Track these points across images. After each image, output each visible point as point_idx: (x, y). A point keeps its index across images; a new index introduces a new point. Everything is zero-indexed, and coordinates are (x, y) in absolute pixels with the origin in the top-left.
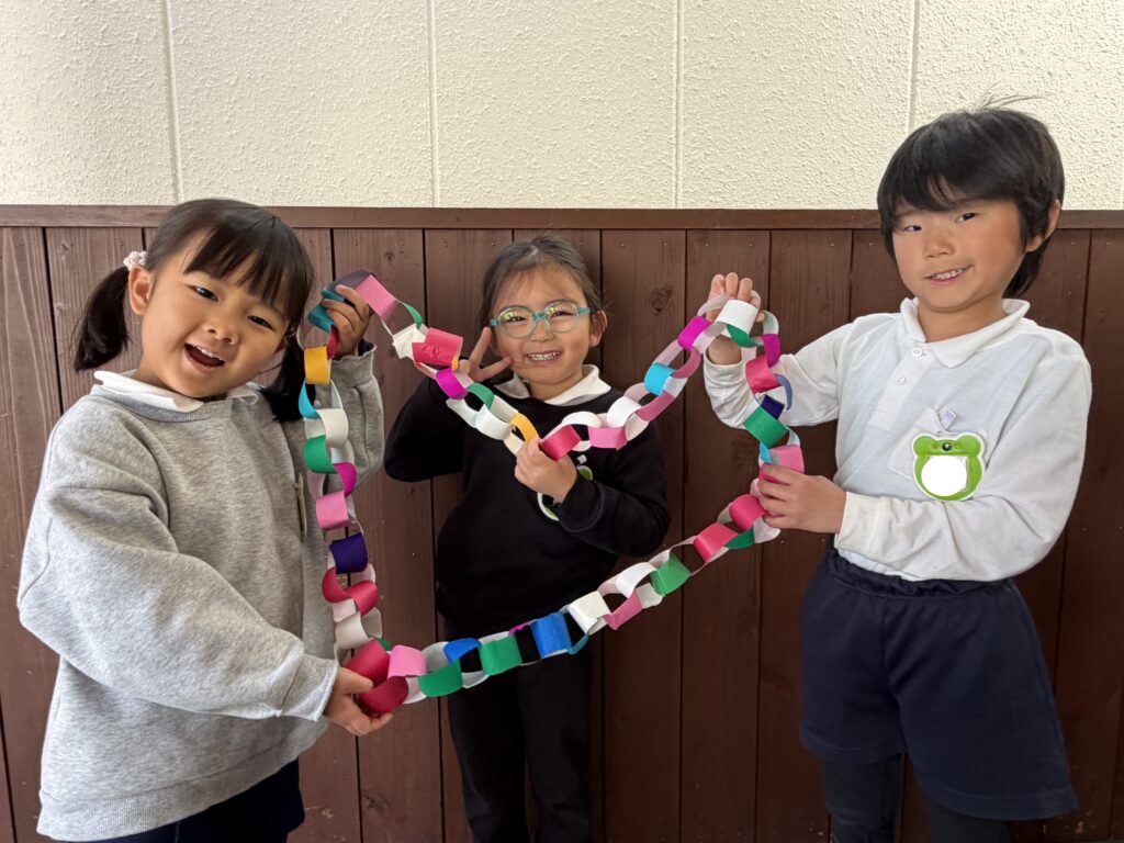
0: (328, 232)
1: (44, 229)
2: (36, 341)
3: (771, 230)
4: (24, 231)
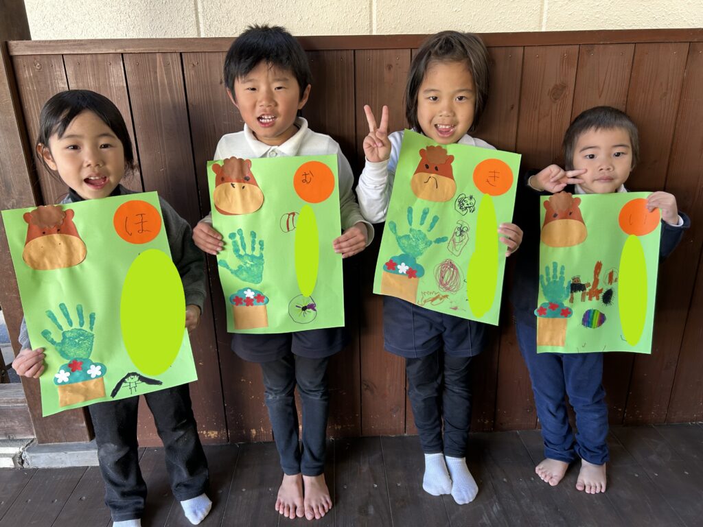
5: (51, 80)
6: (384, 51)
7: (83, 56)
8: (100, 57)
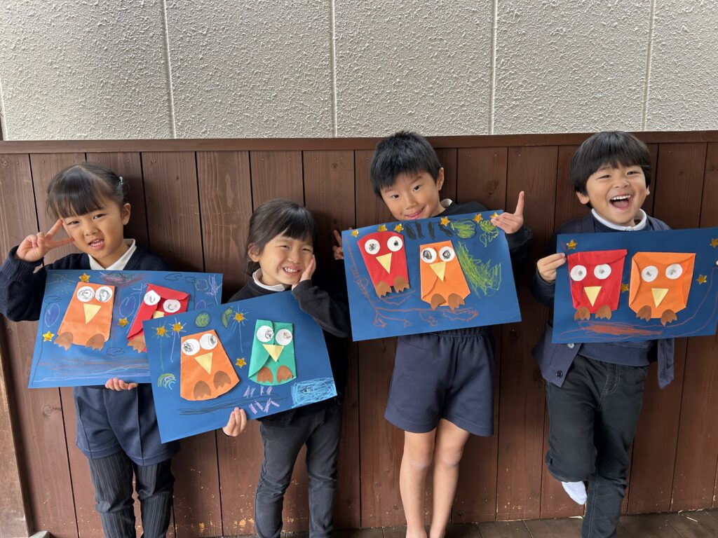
5: (17, 176)
6: (330, 152)
7: (48, 156)
8: (64, 156)
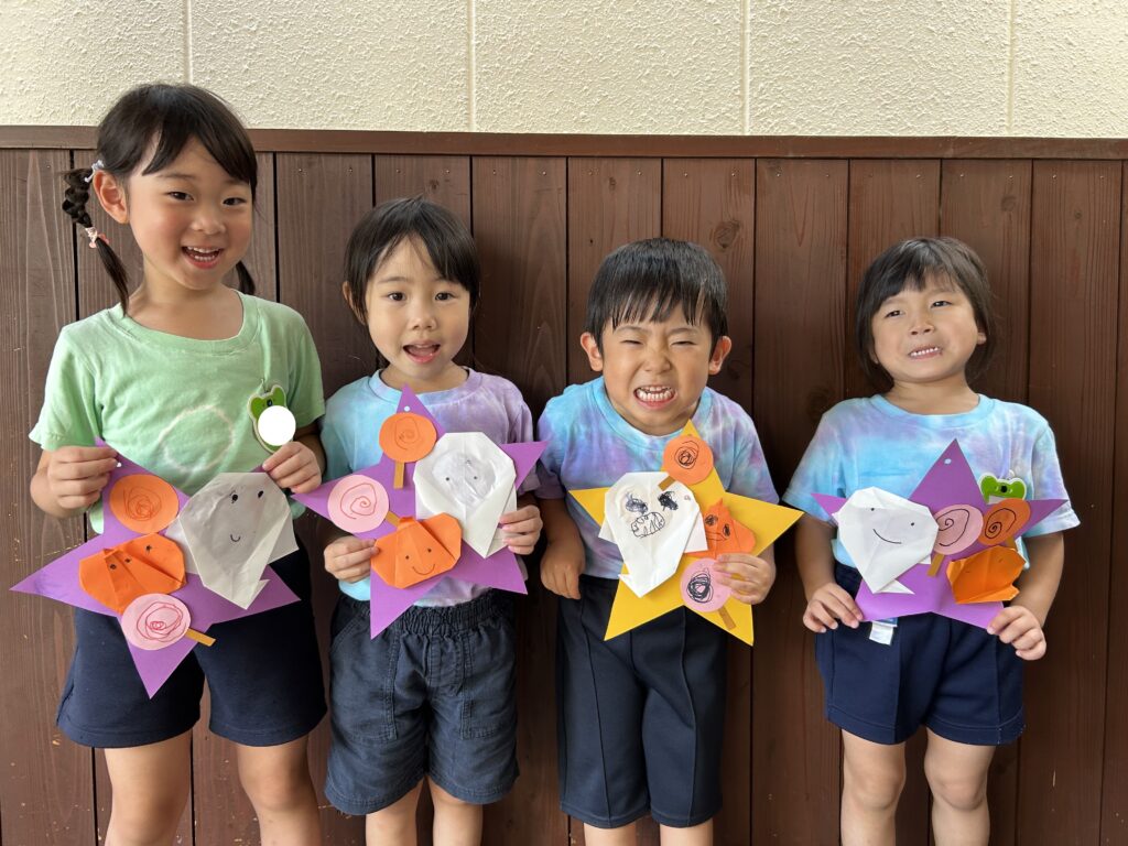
0: (370, 158)
1: (72, 152)
2: (56, 270)
3: (849, 159)
4: (51, 153)
